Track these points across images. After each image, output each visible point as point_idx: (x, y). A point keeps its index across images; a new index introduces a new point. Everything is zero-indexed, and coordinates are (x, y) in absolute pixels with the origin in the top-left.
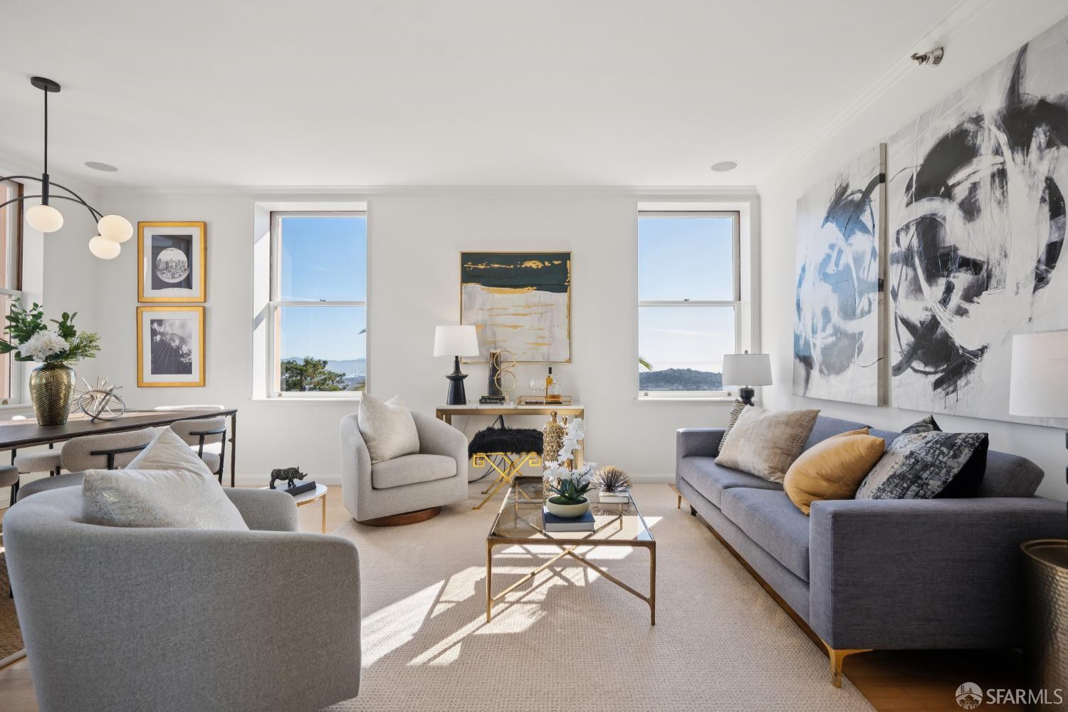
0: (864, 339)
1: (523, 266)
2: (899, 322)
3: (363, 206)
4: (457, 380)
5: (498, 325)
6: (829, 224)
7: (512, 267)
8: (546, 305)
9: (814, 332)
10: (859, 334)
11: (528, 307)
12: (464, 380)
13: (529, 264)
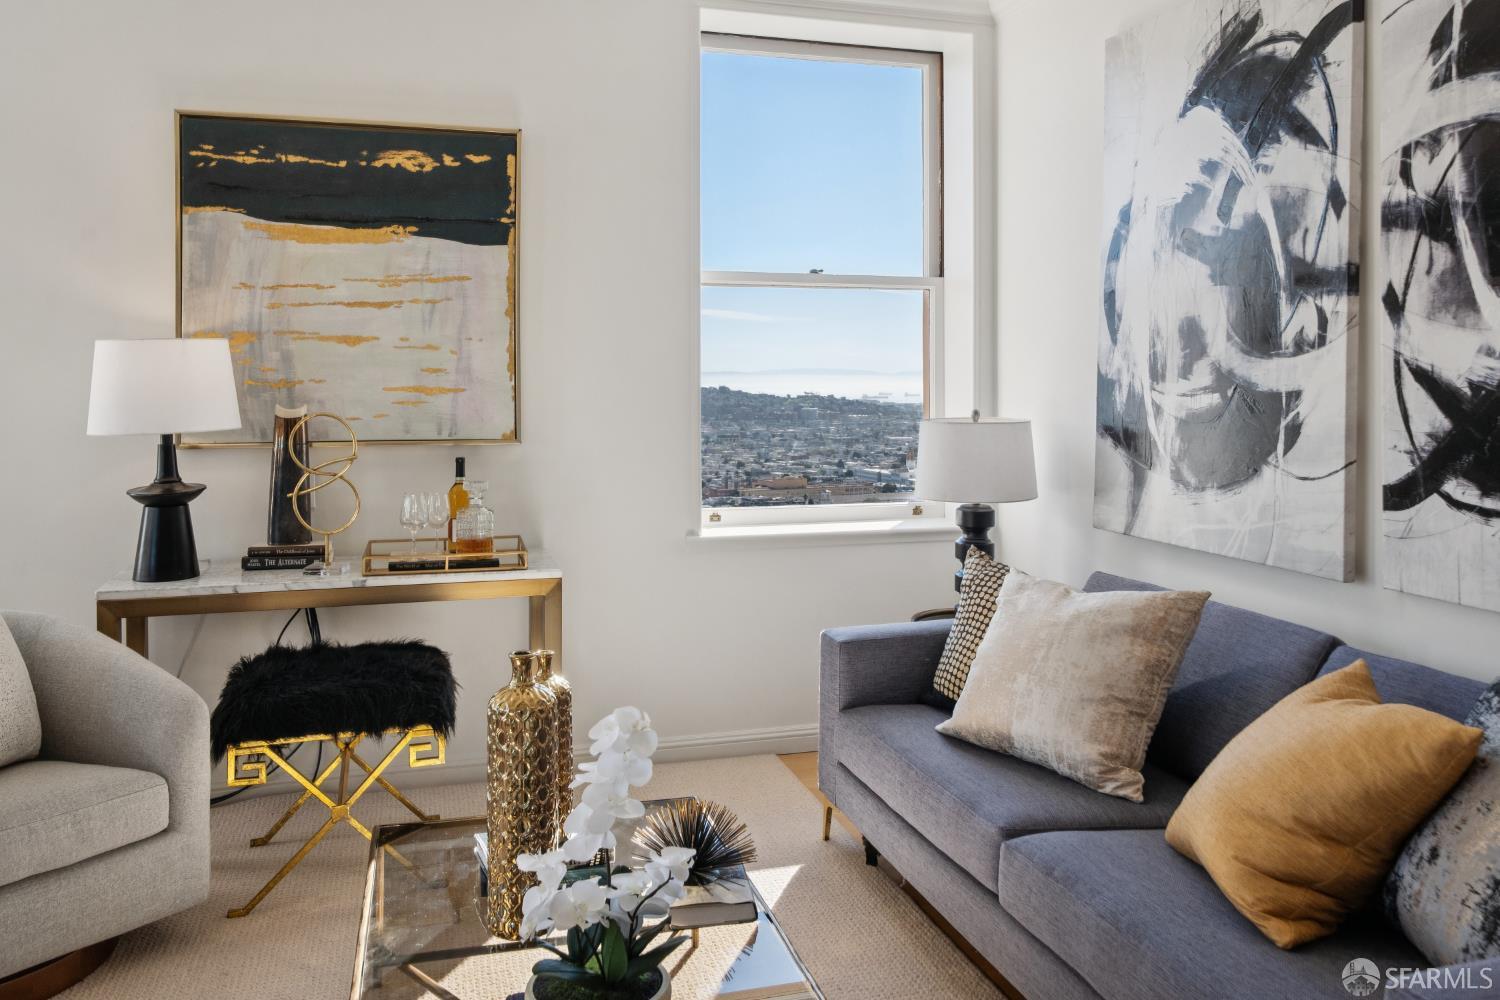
0: (1303, 408)
1: (378, 164)
2: (1408, 377)
4: (169, 505)
5: (301, 335)
6: (1200, 111)
7: (343, 164)
8: (447, 279)
9: (1157, 375)
10: (1290, 395)
11: (396, 282)
12: (193, 505)
13: (395, 159)
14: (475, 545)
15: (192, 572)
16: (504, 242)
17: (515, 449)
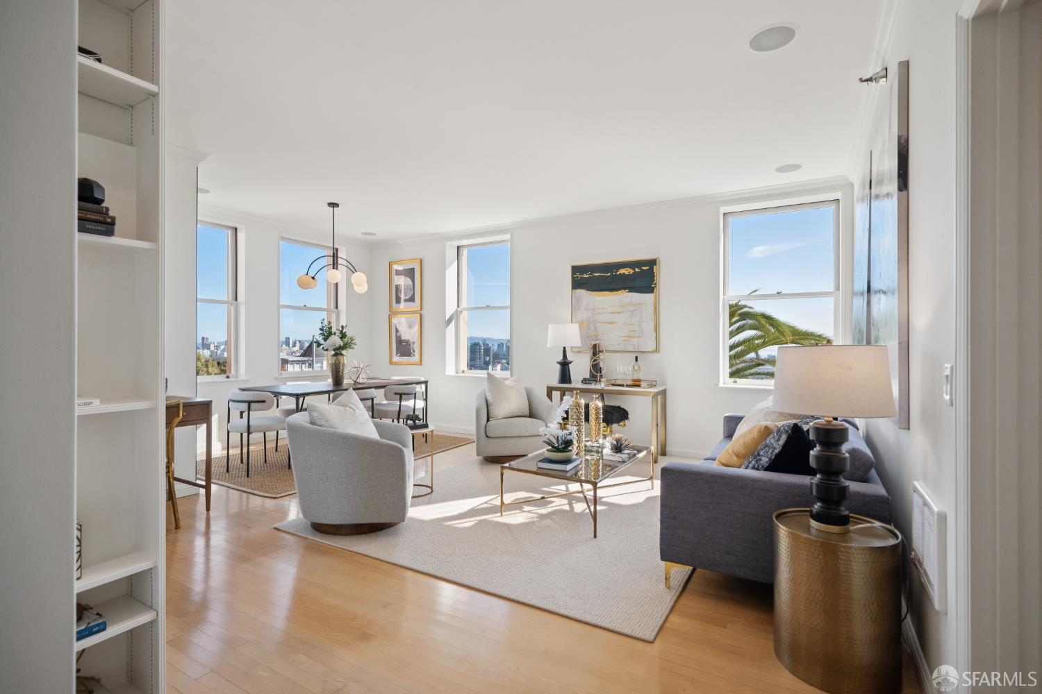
1: (618, 273)
3: (508, 237)
4: (565, 365)
5: (599, 322)
7: (609, 274)
8: (637, 304)
11: (623, 306)
12: (570, 365)
13: (622, 271)
14: (637, 380)
15: (570, 382)
16: (652, 292)
17: (656, 355)
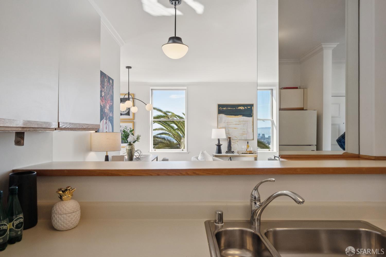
1: (238, 108)
3: (186, 88)
4: (219, 146)
5: (230, 128)
7: (234, 109)
8: (245, 121)
11: (240, 122)
12: (221, 146)
13: (240, 108)
14: (251, 151)
15: (221, 153)
16: (252, 116)
17: (253, 141)
